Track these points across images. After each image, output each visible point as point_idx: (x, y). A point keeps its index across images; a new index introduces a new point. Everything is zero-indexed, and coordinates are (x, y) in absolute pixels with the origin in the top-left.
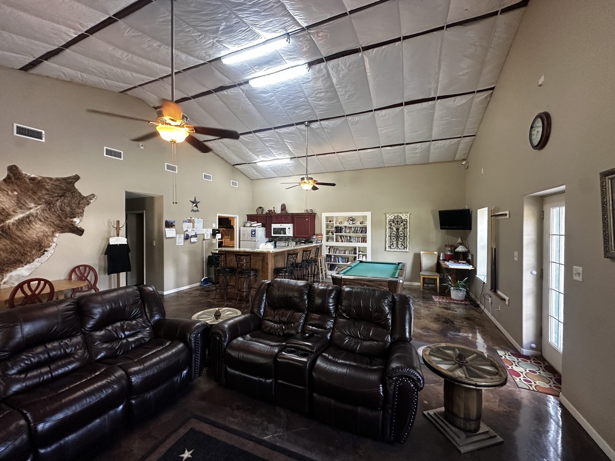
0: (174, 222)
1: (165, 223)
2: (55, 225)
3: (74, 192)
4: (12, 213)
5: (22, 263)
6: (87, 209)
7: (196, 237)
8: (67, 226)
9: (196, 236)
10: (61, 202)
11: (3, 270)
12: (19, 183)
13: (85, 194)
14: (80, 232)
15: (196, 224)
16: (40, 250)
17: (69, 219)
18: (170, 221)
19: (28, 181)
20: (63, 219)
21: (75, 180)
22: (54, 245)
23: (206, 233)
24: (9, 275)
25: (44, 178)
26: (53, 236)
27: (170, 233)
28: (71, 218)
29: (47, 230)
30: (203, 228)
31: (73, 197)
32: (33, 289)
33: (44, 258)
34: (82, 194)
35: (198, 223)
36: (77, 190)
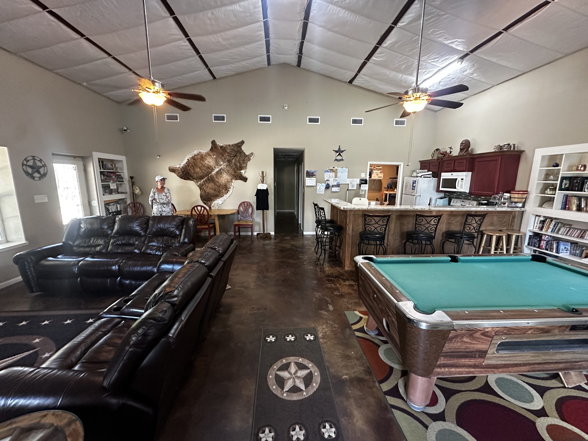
0: (315, 172)
1: (306, 173)
2: (232, 175)
3: (241, 152)
4: (214, 168)
5: (219, 196)
6: (249, 164)
7: (339, 187)
8: (238, 175)
9: (338, 185)
10: (236, 160)
11: (212, 199)
12: (216, 150)
13: (247, 154)
14: (245, 179)
15: (339, 174)
16: (226, 190)
17: (239, 171)
18: (311, 171)
19: (219, 148)
20: (236, 171)
21: (242, 144)
22: (232, 187)
23: (351, 183)
24: (214, 202)
25: (226, 145)
26: (232, 182)
27: (309, 182)
28: (240, 170)
29: (228, 178)
30: (348, 178)
31: (241, 156)
32: (200, 211)
33: (228, 195)
34: (246, 154)
35: (342, 173)
36: (243, 151)
